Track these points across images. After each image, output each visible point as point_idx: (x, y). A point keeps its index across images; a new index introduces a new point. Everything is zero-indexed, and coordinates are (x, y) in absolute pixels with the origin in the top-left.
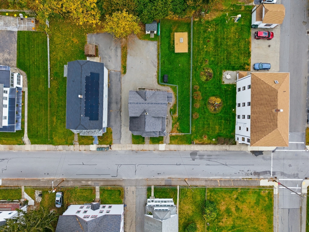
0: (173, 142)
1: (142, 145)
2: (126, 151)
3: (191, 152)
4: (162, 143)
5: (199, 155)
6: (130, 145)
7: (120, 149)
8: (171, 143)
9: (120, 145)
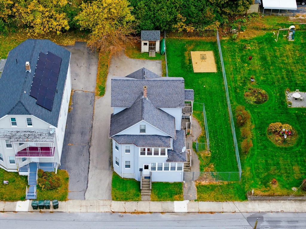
0: (205, 195)
1: (135, 203)
2: (97, 215)
3: (248, 215)
4: (181, 199)
5: (268, 221)
6: (108, 203)
7: (83, 210)
8: (200, 199)
9: (84, 203)
